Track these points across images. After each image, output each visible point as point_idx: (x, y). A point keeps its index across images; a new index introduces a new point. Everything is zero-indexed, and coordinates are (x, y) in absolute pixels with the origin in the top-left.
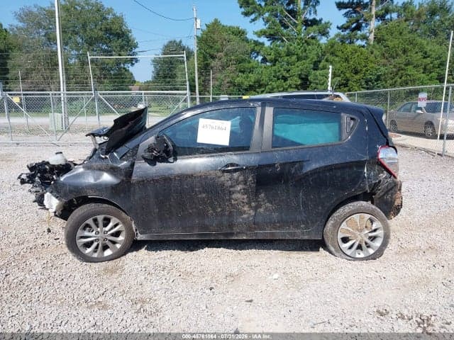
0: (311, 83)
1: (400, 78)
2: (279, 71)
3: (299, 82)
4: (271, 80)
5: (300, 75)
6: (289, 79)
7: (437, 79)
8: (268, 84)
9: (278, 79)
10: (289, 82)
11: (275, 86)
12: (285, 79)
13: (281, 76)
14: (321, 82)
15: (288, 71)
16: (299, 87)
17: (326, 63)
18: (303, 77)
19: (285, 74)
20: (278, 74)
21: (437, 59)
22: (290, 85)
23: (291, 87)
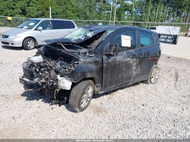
0: (27, 12)
1: (65, 14)
2: (9, 5)
3: (21, 11)
4: (5, 8)
5: (21, 8)
6: (15, 9)
7: (77, 16)
8: (4, 11)
9: (10, 9)
10: (15, 11)
11: (9, 12)
12: (14, 9)
13: (11, 7)
14: (32, 13)
15: (14, 5)
16: (21, 14)
17: (32, 4)
18: (23, 9)
19: (13, 6)
20: (9, 6)
21: (76, 8)
22: (16, 12)
23: (17, 14)
